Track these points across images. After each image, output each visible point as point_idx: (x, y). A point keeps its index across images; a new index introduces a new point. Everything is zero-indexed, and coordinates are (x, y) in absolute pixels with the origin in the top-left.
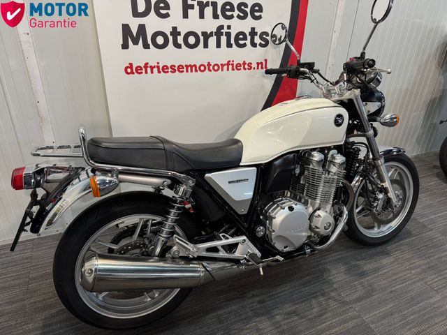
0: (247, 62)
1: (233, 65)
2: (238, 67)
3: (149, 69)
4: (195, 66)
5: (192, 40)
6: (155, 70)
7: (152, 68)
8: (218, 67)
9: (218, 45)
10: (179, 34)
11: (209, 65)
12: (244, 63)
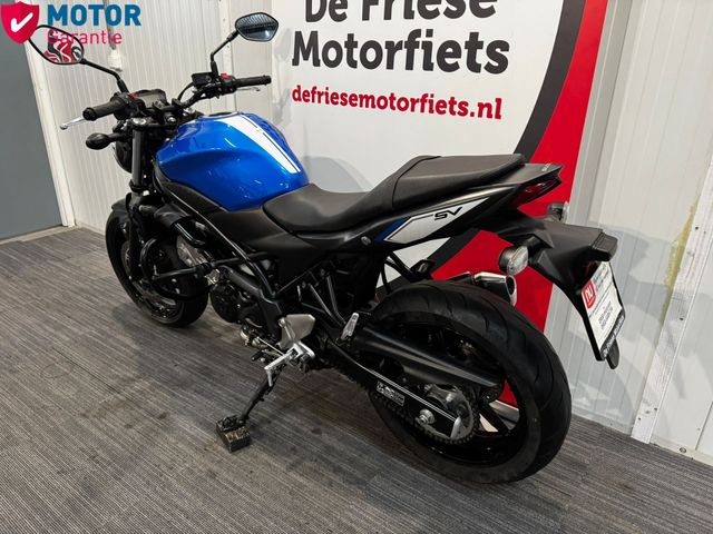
0: (458, 100)
1: (431, 102)
2: (440, 107)
3: (316, 96)
4: (372, 97)
5: (371, 55)
6: (323, 98)
7: (320, 94)
8: (406, 104)
9: (409, 66)
10: (355, 45)
11: (392, 98)
12: (452, 102)
